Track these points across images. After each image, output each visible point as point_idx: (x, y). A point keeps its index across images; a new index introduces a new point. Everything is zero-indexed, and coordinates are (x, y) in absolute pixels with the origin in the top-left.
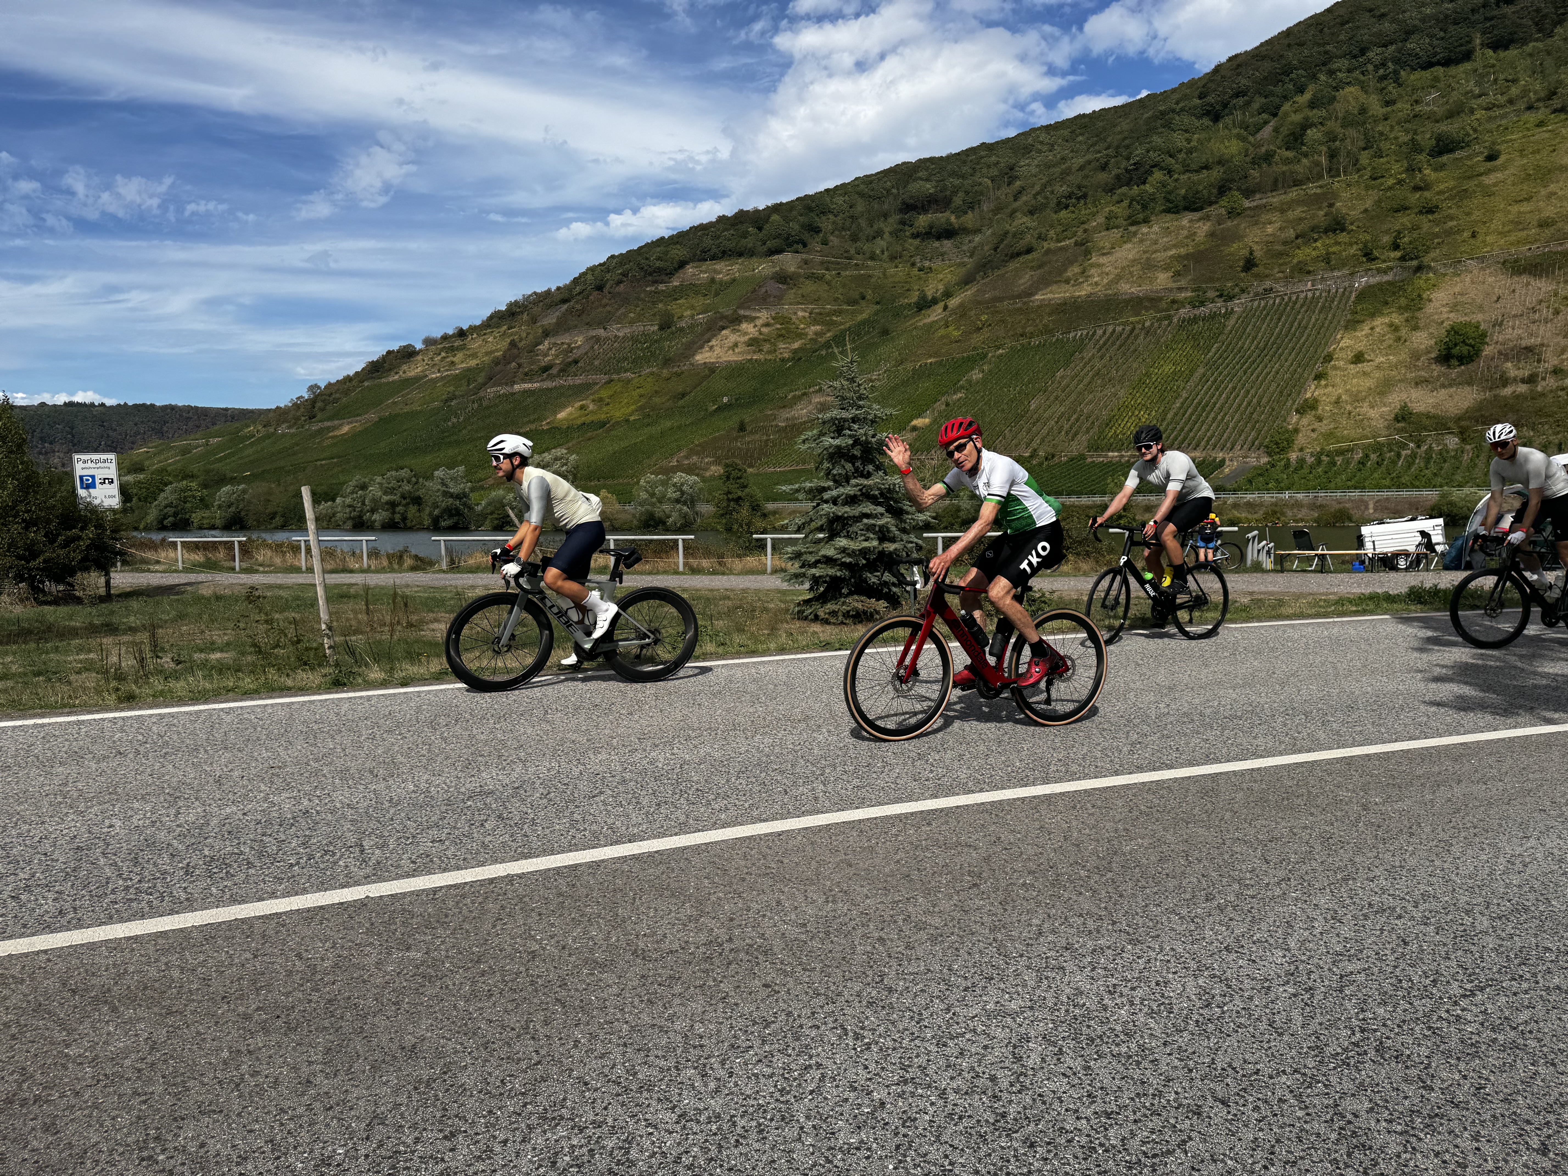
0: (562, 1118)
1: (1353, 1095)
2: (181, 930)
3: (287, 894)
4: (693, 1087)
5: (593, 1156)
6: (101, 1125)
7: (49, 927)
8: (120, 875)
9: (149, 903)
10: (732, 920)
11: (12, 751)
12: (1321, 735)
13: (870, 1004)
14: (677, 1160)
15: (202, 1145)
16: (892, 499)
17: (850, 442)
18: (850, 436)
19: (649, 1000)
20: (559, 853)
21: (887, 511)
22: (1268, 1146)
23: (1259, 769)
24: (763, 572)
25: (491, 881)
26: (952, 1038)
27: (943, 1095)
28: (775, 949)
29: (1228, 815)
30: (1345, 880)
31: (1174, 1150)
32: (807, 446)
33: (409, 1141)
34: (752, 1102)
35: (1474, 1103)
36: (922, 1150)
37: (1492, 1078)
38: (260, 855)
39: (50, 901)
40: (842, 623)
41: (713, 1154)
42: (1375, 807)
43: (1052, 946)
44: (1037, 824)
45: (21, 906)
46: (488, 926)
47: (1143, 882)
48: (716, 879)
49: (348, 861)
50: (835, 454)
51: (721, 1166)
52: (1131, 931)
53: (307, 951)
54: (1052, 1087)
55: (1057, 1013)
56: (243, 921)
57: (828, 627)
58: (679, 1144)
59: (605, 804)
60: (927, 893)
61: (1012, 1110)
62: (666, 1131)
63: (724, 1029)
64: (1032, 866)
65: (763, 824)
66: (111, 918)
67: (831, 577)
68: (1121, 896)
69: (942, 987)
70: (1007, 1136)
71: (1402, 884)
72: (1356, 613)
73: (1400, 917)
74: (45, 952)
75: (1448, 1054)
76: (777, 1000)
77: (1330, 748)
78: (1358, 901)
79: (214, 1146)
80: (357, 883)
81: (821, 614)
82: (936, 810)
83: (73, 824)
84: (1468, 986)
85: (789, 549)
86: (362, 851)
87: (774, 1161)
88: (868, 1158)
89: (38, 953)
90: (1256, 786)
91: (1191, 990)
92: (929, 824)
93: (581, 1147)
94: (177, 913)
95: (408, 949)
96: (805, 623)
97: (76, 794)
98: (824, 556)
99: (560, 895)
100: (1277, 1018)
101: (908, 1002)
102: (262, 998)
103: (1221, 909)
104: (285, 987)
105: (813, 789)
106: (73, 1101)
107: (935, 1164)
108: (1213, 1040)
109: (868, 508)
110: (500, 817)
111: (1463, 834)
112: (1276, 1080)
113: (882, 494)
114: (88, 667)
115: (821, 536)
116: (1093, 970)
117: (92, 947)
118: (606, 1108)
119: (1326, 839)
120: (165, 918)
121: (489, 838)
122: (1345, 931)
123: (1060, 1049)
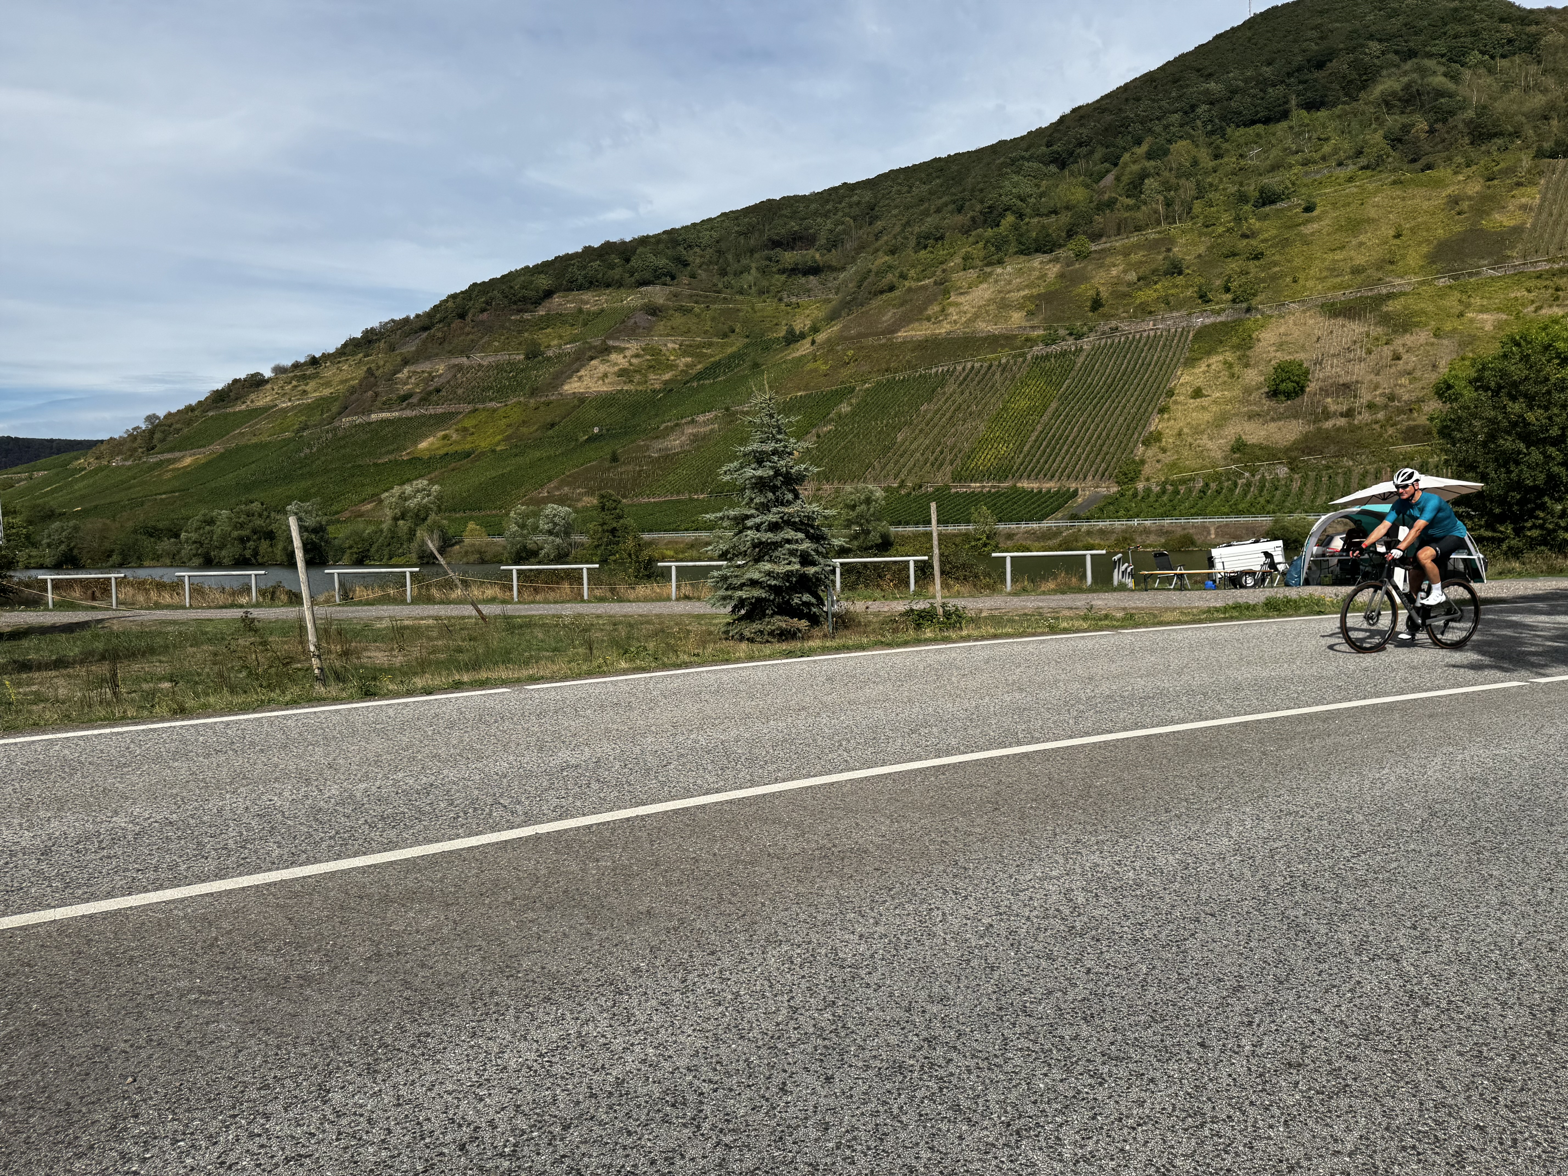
2: (405, 860)
4: (858, 921)
7: (294, 862)
8: (316, 830)
9: (361, 845)
13: (955, 876)
16: (811, 525)
17: (772, 473)
18: (771, 468)
21: (806, 537)
24: (669, 599)
25: (626, 820)
26: (1021, 891)
28: (871, 850)
30: (1261, 797)
33: (686, 957)
34: (903, 928)
35: (1368, 908)
37: (1378, 896)
39: (275, 848)
40: (767, 640)
42: (1271, 753)
43: (1067, 841)
44: (1025, 771)
45: (255, 852)
47: (1117, 803)
48: (801, 812)
49: (499, 813)
50: (756, 484)
53: (519, 866)
54: (1099, 912)
55: (1086, 876)
56: (449, 852)
57: (753, 645)
60: (964, 815)
61: (1078, 925)
62: (855, 943)
64: (1033, 796)
66: (338, 855)
67: (756, 598)
69: (1000, 865)
71: (1300, 799)
73: (1303, 817)
75: (1348, 886)
79: (551, 968)
80: (521, 826)
81: (746, 633)
86: (505, 807)
88: (995, 951)
89: (299, 879)
90: (1179, 743)
91: (1173, 861)
92: (942, 774)
94: (390, 850)
95: (598, 860)
97: (213, 780)
98: (749, 579)
99: (687, 825)
100: (1234, 873)
101: (981, 874)
102: (511, 893)
103: (1178, 817)
104: (522, 886)
106: (426, 953)
108: (1195, 886)
109: (789, 534)
110: (599, 781)
111: (1337, 768)
112: (1242, 903)
113: (801, 521)
116: (1101, 853)
117: (343, 872)
118: (807, 935)
119: (1241, 774)
121: (602, 795)
122: (1267, 826)
123: (1096, 894)
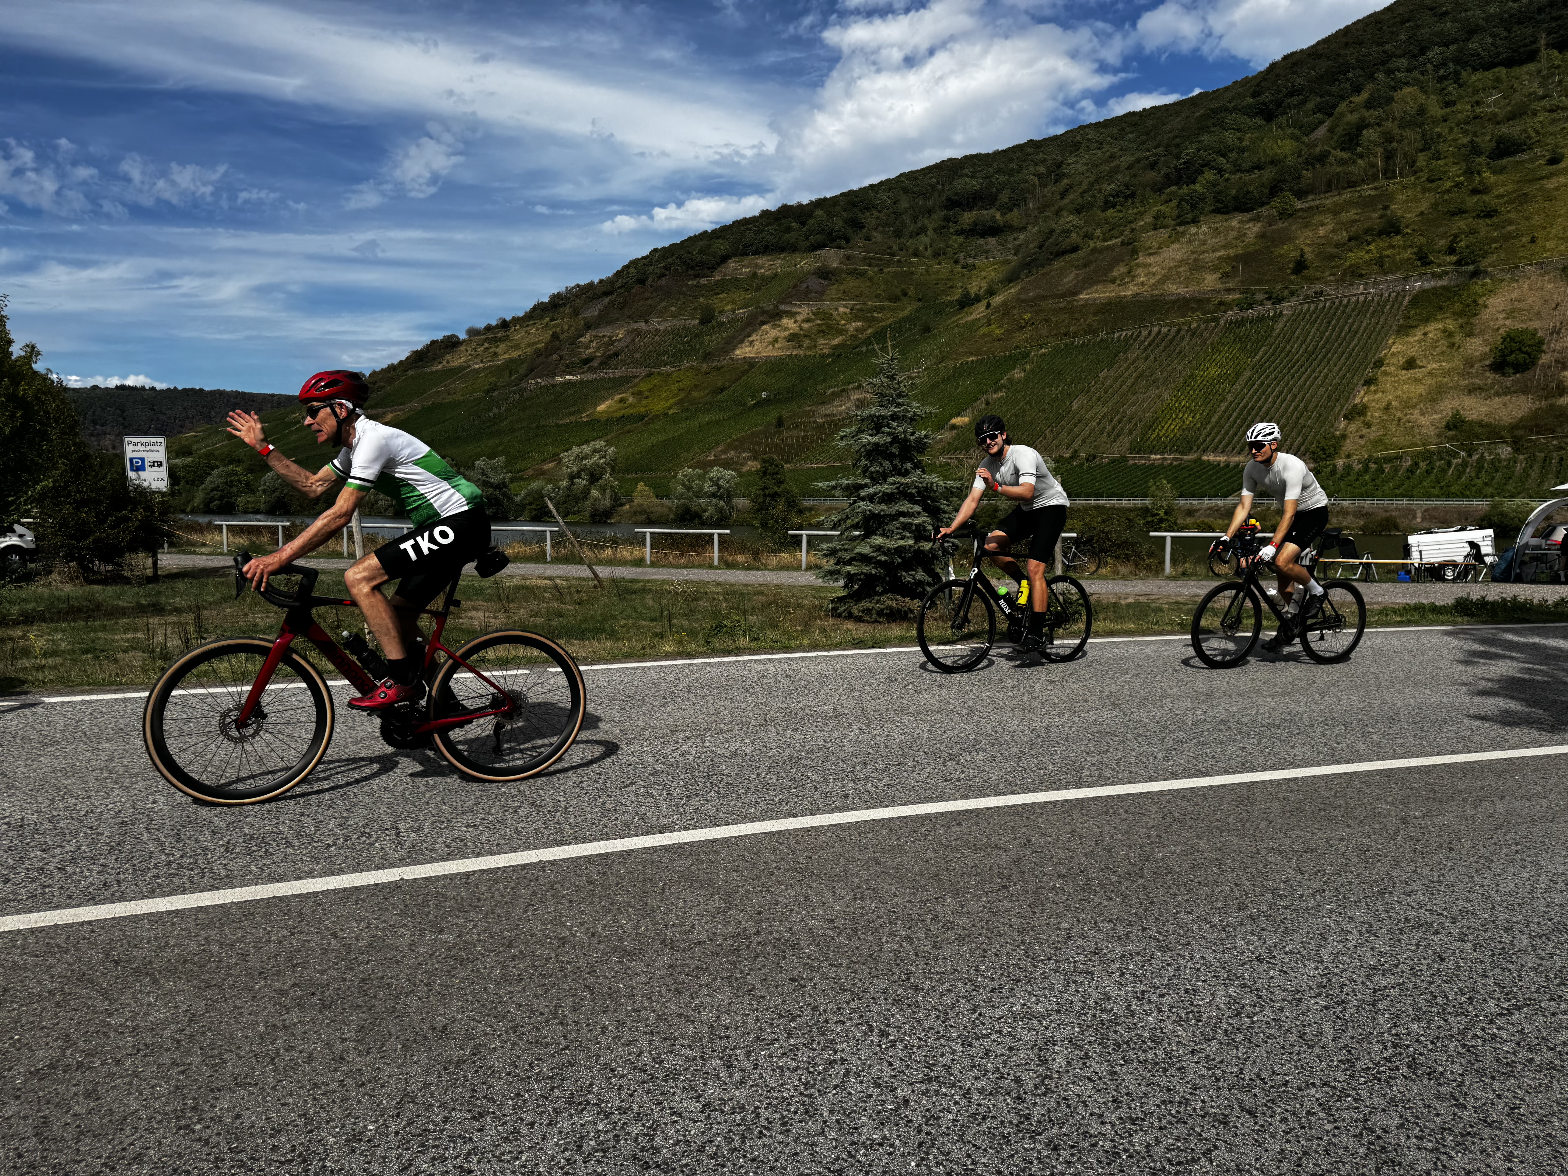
0: (588, 1103)
1: (1384, 1110)
2: (221, 906)
3: (324, 874)
4: (718, 1076)
5: (618, 1142)
6: (141, 1094)
7: (93, 899)
8: (163, 851)
9: (191, 878)
10: (759, 913)
11: (61, 726)
12: (1361, 746)
13: (896, 1002)
14: (701, 1149)
15: (238, 1116)
16: (929, 498)
17: (889, 440)
18: (889, 434)
19: (676, 990)
20: (590, 841)
21: (924, 510)
22: (1295, 1158)
23: (1296, 779)
24: (798, 568)
25: (524, 867)
26: (977, 1039)
27: (967, 1094)
28: (802, 944)
29: (1263, 825)
30: (1381, 893)
31: (1199, 1158)
32: (844, 443)
33: (438, 1119)
34: (776, 1094)
35: (1508, 1123)
36: (945, 1149)
37: (1527, 1098)
38: (298, 835)
39: (94, 874)
40: (876, 621)
41: (737, 1143)
42: (1414, 821)
43: (1080, 950)
44: (1068, 829)
45: (67, 878)
46: (519, 912)
47: (1174, 890)
48: (745, 873)
49: (384, 844)
50: (873, 450)
51: (744, 1156)
52: (1161, 938)
53: (342, 930)
54: (1077, 1090)
55: (1084, 1018)
56: (281, 899)
57: (862, 625)
58: (703, 1133)
59: (636, 795)
61: (1036, 1111)
62: (691, 1119)
63: (750, 1021)
64: (1062, 870)
65: (792, 819)
66: (153, 891)
67: (865, 574)
68: (1152, 903)
69: (969, 987)
70: (1031, 1137)
71: (1439, 899)
72: (1400, 624)
73: (1437, 933)
74: (90, 923)
75: (1481, 1073)
76: (803, 995)
77: (1370, 760)
78: (1394, 915)
79: (249, 1118)
80: (392, 866)
81: (855, 611)
82: (967, 811)
83: (119, 799)
84: (1505, 1005)
85: (825, 546)
86: (398, 834)
87: (797, 1154)
88: (890, 1154)
89: (82, 924)
90: (1292, 796)
91: (1221, 1000)
92: (959, 825)
93: (607, 1132)
94: (218, 889)
95: (441, 931)
96: (839, 621)
97: (121, 771)
98: (859, 554)
99: (590, 882)
100: (1308, 1030)
101: (934, 1001)
102: (298, 975)
103: (1253, 918)
104: (320, 965)
105: (843, 786)
106: (114, 1069)
107: (957, 1163)
108: (1242, 1050)
109: (905, 506)
110: (533, 803)
111: (1504, 851)
112: (1305, 1093)
113: (919, 493)
114: (135, 646)
115: (857, 533)
116: (1122, 975)
117: (134, 919)
118: (631, 1095)
119: (1363, 851)
120: (205, 893)
121: (523, 825)
122: (1380, 945)
123: (1086, 1053)
